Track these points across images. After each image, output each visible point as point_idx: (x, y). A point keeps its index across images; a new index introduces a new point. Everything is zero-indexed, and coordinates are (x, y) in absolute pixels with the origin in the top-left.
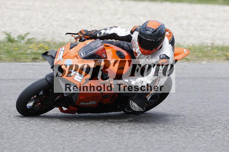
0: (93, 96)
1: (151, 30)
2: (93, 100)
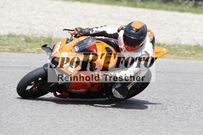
0: (83, 85)
1: (135, 29)
2: (82, 88)
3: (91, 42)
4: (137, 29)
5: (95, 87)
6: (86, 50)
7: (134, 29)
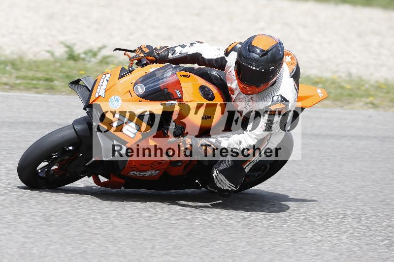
0: (154, 163)
1: (258, 51)
2: (153, 169)
3: (170, 75)
4: (263, 51)
5: (179, 166)
6: (159, 91)
7: (256, 51)
